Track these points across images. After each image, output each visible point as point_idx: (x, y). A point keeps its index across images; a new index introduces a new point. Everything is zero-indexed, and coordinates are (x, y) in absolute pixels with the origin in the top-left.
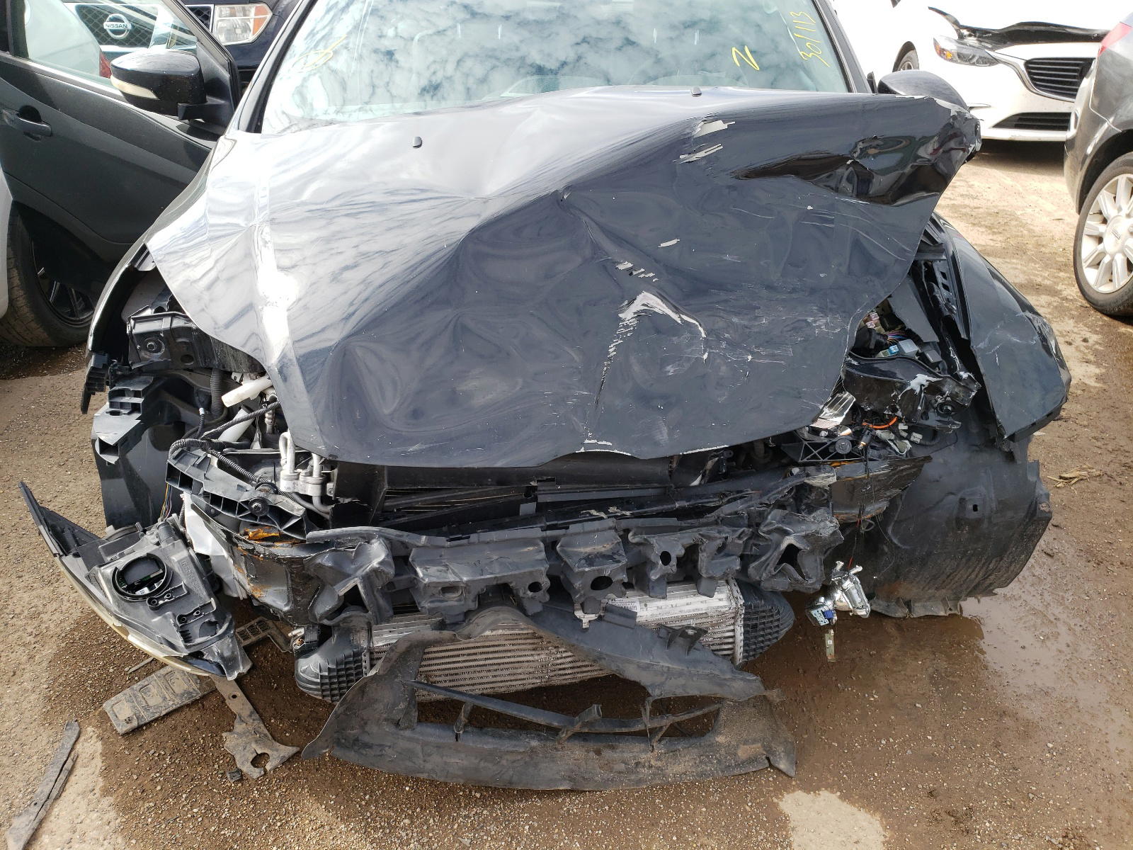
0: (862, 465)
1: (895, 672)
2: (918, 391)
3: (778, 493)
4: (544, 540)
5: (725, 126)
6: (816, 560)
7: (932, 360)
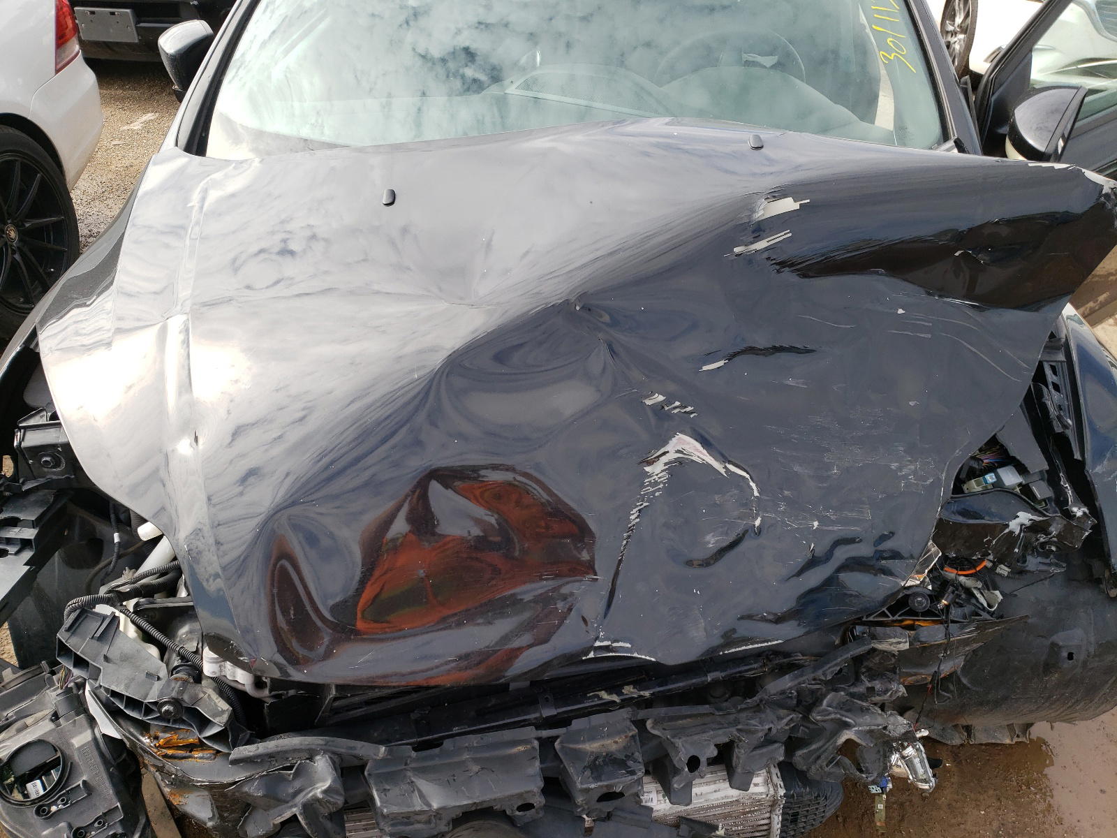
0: (941, 628)
1: (952, 826)
2: (1017, 532)
3: (836, 665)
4: (539, 739)
5: (796, 206)
6: (879, 751)
7: (1039, 496)
